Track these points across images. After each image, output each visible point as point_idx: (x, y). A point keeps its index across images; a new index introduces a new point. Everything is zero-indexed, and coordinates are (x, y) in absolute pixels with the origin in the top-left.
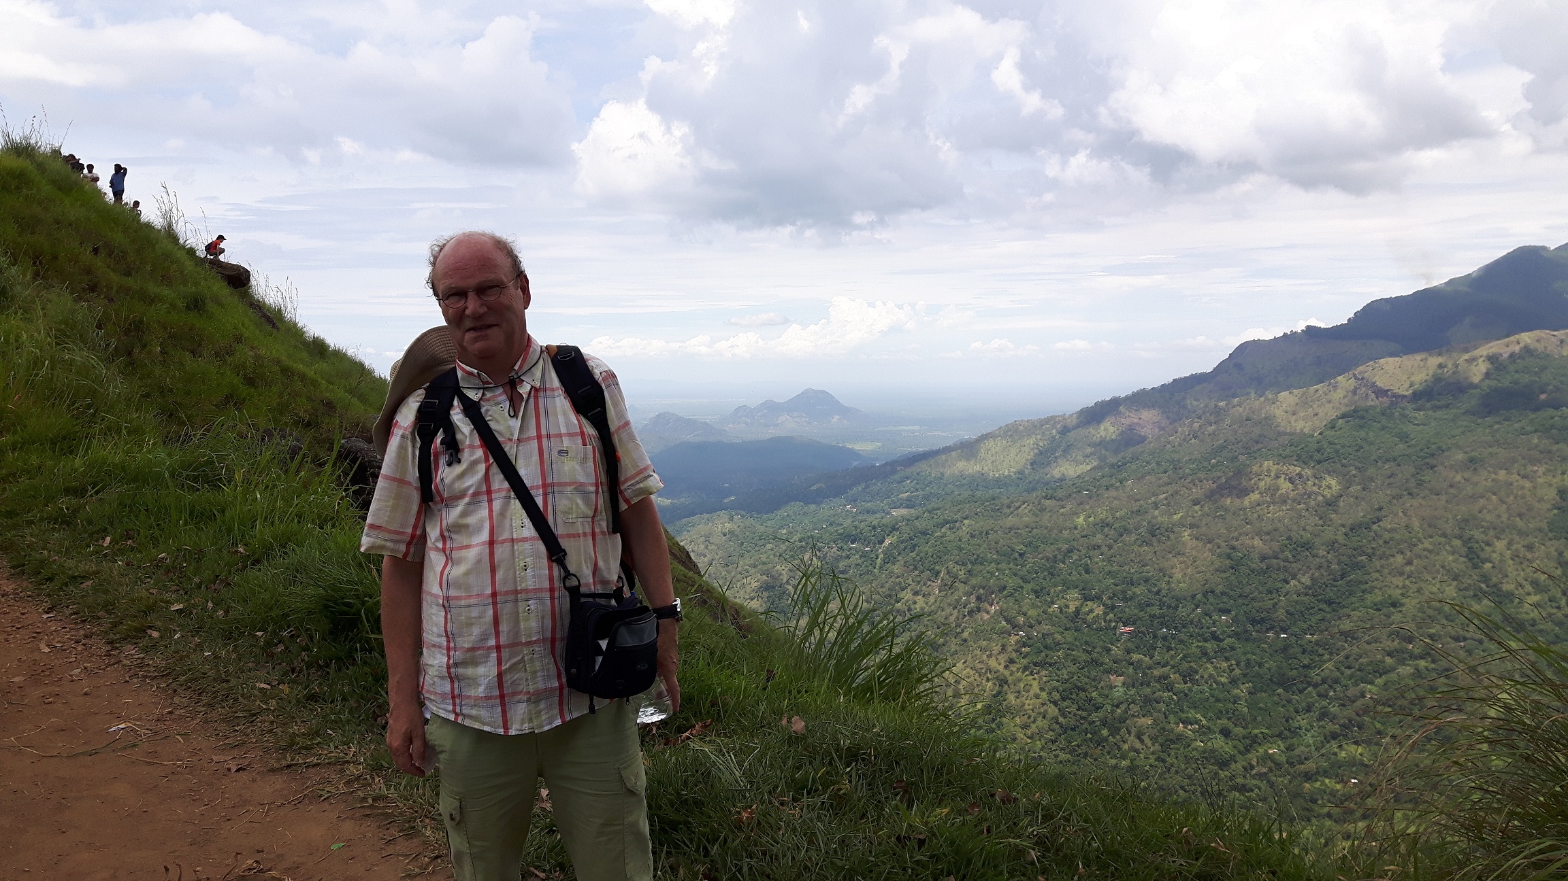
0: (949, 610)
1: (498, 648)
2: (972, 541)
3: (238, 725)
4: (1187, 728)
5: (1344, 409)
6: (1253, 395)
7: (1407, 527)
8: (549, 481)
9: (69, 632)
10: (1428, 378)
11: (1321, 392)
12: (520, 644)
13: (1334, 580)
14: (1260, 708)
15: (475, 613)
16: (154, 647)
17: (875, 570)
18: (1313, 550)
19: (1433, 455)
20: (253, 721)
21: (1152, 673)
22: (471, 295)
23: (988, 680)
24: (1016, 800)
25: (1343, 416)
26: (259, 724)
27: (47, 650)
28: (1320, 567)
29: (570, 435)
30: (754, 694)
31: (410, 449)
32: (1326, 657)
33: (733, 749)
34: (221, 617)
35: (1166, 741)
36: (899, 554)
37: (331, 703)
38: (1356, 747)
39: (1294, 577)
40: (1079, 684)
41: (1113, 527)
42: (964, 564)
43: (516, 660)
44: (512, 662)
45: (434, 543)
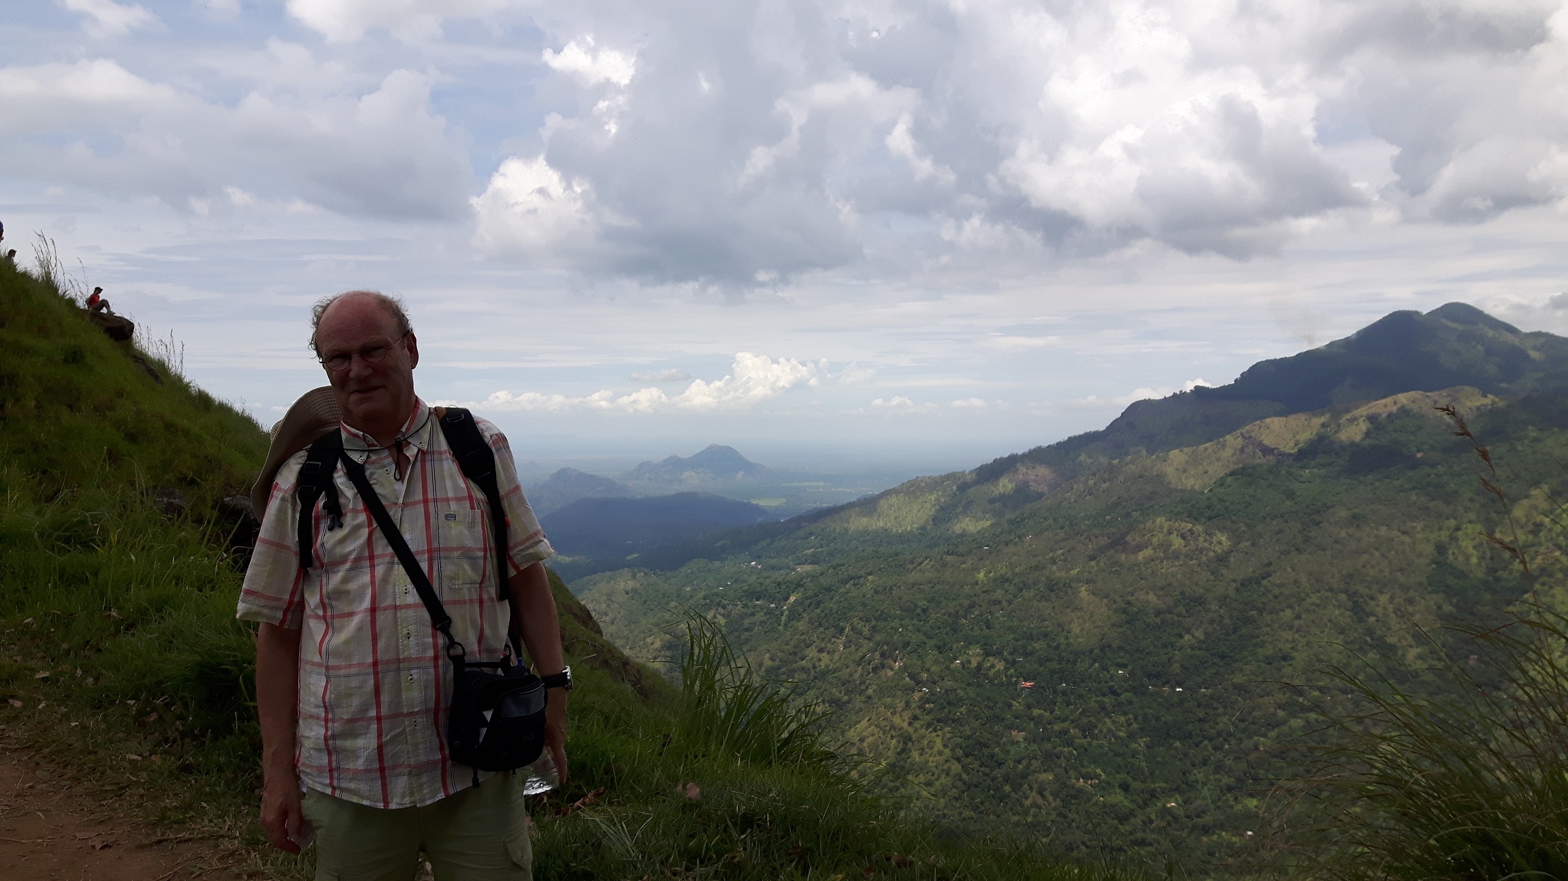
0: (853, 667)
1: (379, 719)
2: (876, 597)
3: (105, 799)
4: (1087, 783)
5: (1232, 467)
6: (1144, 453)
7: (1296, 582)
8: (435, 545)
10: (1312, 436)
11: (1210, 450)
12: (402, 714)
13: (1227, 634)
14: (1158, 762)
15: (355, 683)
16: (16, 717)
17: (780, 628)
18: (1205, 605)
19: (1319, 512)
20: (121, 795)
21: (1053, 727)
22: (355, 357)
23: (892, 737)
24: (911, 863)
25: (1232, 474)
26: (128, 798)
28: (1212, 622)
29: (458, 499)
30: (650, 760)
31: (290, 512)
32: (1221, 710)
33: (625, 818)
34: (90, 685)
35: (1067, 796)
36: (804, 611)
37: (206, 774)
38: (1250, 799)
39: (1188, 631)
40: (982, 740)
41: (1013, 583)
42: (868, 620)
43: (397, 731)
44: (393, 733)
45: (313, 610)
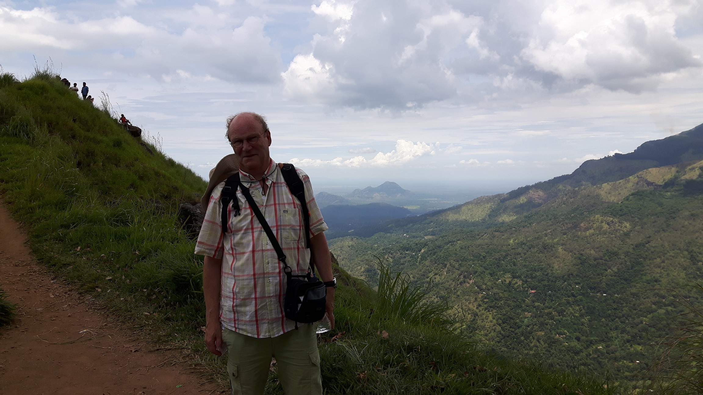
0: (451, 282)
1: (256, 299)
2: (462, 251)
3: (135, 331)
4: (560, 337)
5: (633, 191)
6: (590, 185)
7: (662, 245)
8: (279, 224)
9: (62, 288)
10: (672, 177)
11: (622, 183)
12: (265, 297)
13: (628, 269)
14: (594, 328)
15: (246, 283)
16: (99, 296)
17: (417, 264)
18: (618, 256)
19: (674, 212)
20: (142, 329)
21: (544, 311)
22: (245, 142)
23: (469, 314)
24: (485, 370)
25: (632, 194)
26: (145, 331)
27: (53, 296)
28: (621, 264)
29: (289, 204)
30: (365, 320)
31: (218, 208)
32: (625, 305)
33: (356, 345)
34: (128, 283)
35: (551, 342)
36: (428, 256)
37: (176, 322)
38: (638, 346)
39: (610, 268)
40: (511, 316)
41: (526, 245)
42: (458, 261)
43: (263, 304)
44: (261, 305)
45: (227, 251)
